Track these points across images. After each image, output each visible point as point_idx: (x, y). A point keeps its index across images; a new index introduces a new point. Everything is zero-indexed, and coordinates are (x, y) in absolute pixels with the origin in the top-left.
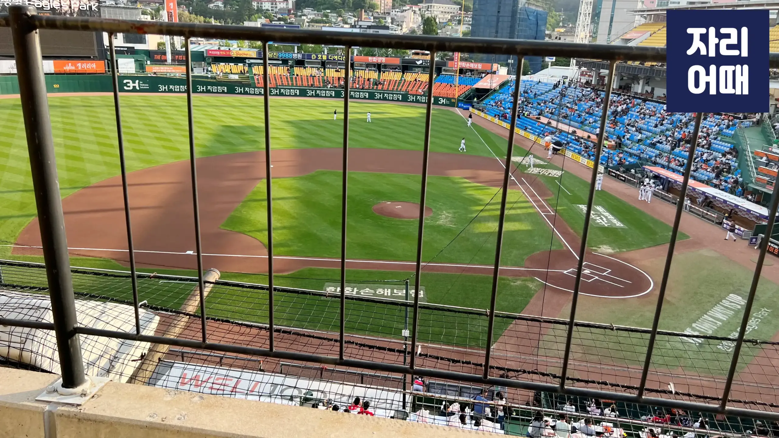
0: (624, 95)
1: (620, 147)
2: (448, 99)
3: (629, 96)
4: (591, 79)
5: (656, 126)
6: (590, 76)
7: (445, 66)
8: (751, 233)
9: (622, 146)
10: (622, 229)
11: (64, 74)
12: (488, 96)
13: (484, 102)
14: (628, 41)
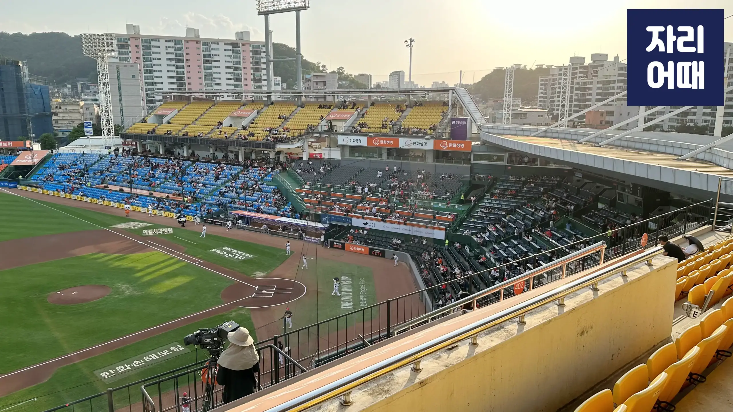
0: (174, 159)
3: (179, 159)
4: (135, 147)
5: (215, 180)
6: (132, 145)
9: (199, 199)
10: (255, 258)
12: (32, 173)
13: (32, 179)
14: (162, 117)
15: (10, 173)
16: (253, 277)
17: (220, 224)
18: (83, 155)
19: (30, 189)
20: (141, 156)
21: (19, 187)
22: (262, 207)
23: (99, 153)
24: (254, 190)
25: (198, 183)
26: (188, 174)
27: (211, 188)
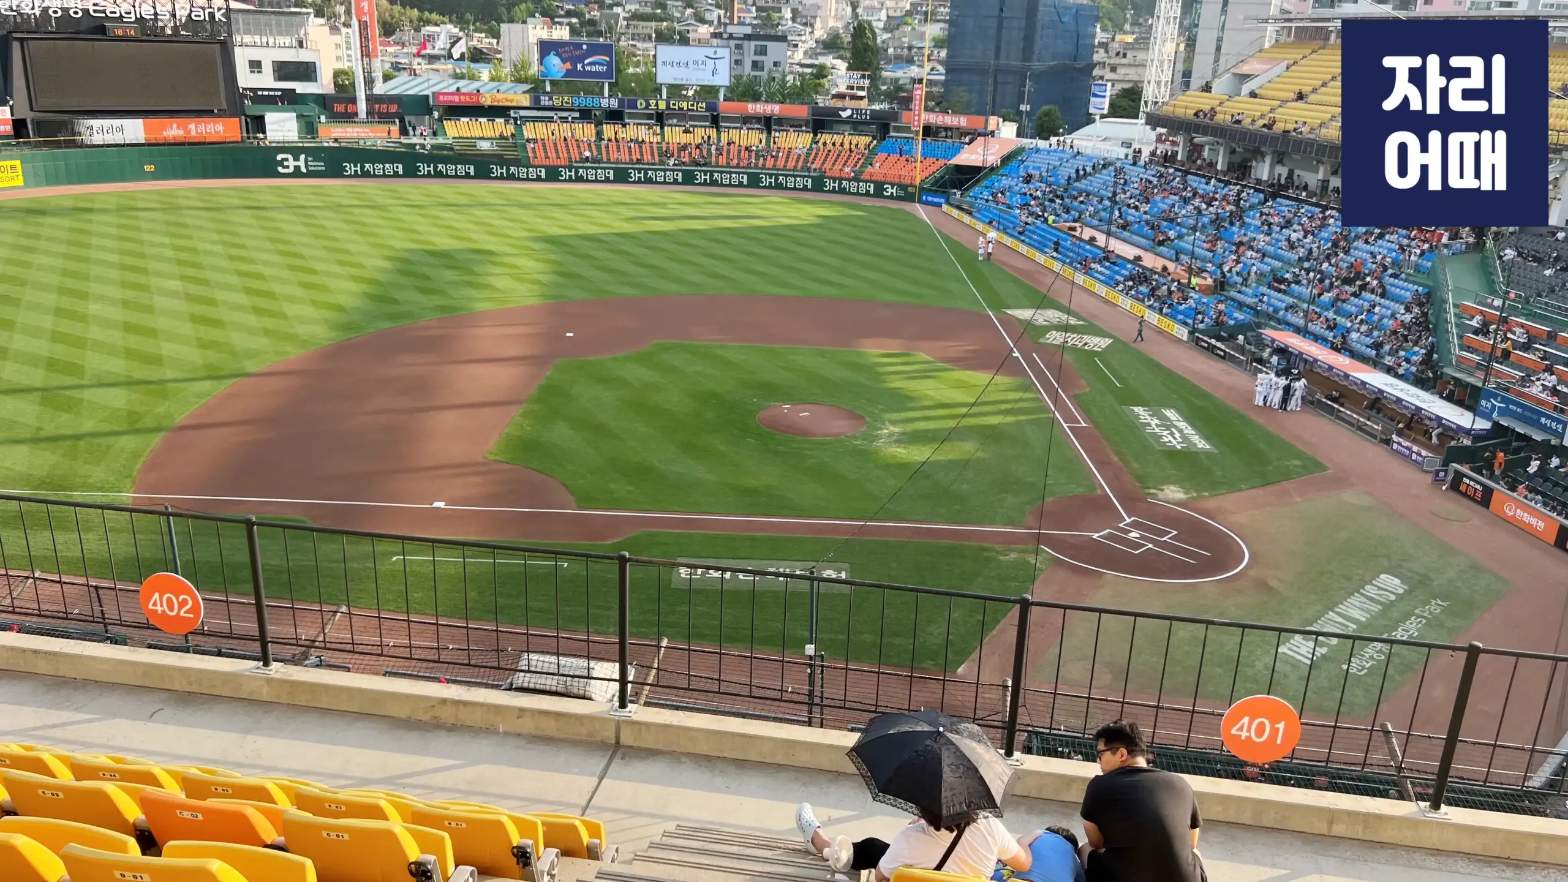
0: (1236, 184)
1: (1223, 289)
2: (902, 187)
3: (1246, 186)
4: (1176, 149)
6: (1174, 143)
7: (896, 120)
8: (1438, 460)
9: (1226, 288)
10: (1207, 454)
11: (163, 145)
12: (978, 181)
13: (971, 194)
14: (1245, 77)
15: (942, 177)
16: (1152, 494)
17: (1222, 354)
18: (1075, 156)
19: (955, 213)
20: (1177, 170)
21: (945, 207)
22: (1354, 336)
23: (1106, 155)
24: (1363, 287)
25: (1251, 248)
26: (1243, 224)
27: (1269, 265)
